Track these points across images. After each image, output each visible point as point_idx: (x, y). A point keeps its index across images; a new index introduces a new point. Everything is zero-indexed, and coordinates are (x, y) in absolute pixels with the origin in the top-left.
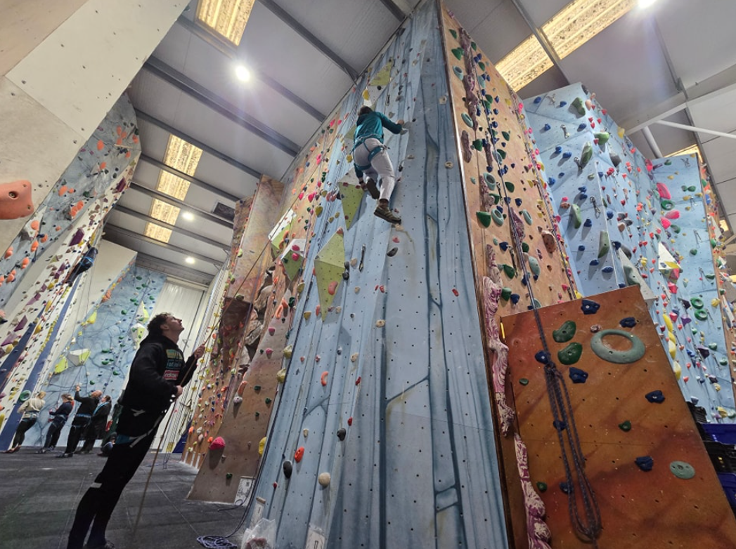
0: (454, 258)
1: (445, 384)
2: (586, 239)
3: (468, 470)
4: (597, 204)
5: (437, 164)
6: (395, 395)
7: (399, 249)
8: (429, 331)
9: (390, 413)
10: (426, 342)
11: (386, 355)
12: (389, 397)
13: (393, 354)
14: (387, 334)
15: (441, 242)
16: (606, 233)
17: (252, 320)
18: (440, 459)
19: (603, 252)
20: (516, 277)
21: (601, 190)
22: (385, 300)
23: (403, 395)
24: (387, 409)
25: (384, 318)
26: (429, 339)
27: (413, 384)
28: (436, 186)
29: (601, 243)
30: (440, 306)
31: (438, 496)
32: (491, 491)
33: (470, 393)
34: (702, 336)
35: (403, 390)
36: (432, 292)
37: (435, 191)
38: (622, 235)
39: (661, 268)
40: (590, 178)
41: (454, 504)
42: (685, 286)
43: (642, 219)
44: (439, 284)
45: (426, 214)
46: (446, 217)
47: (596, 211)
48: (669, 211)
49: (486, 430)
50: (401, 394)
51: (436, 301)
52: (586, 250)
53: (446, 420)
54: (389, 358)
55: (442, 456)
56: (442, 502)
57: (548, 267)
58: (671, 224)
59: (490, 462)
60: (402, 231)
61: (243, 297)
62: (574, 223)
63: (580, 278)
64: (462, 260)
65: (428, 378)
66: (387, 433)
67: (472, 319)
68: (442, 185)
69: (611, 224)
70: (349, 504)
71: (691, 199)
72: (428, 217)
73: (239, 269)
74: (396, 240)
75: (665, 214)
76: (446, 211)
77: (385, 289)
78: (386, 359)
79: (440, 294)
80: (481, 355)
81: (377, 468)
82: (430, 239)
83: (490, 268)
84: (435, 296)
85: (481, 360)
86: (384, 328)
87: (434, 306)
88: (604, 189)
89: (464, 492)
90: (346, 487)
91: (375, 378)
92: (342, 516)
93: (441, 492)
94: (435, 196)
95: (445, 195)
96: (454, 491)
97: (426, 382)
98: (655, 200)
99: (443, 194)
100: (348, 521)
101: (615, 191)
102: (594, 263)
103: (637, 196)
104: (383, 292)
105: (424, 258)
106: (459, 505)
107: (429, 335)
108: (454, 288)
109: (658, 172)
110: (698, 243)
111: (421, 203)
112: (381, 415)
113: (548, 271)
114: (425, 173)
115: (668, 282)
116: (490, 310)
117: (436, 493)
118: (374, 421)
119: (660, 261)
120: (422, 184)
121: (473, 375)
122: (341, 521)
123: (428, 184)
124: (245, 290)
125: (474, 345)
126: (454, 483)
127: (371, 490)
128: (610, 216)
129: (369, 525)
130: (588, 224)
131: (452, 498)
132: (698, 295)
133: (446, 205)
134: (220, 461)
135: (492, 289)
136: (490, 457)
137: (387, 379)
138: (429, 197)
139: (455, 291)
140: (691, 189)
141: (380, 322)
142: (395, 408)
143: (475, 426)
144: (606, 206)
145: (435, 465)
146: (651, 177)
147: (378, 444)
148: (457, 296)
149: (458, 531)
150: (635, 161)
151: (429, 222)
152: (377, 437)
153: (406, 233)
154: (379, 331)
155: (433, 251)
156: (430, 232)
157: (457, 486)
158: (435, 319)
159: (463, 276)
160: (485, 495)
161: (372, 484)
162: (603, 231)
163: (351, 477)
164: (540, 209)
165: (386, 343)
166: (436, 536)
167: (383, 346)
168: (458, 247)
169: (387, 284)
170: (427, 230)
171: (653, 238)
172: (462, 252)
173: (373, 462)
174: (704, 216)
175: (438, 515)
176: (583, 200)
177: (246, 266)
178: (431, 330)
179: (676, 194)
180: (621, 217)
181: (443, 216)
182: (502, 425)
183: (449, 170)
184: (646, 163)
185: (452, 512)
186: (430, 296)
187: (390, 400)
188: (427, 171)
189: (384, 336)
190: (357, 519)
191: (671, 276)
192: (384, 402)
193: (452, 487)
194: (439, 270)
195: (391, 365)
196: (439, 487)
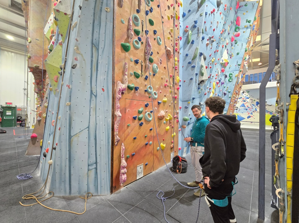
0: (104, 71)
1: (95, 129)
2: (190, 50)
3: (100, 158)
4: (199, 32)
5: (101, 8)
6: (75, 134)
7: (78, 65)
8: (90, 108)
9: (72, 141)
10: (88, 113)
11: (71, 118)
12: (72, 135)
13: (74, 118)
14: (72, 109)
15: (99, 62)
16: (198, 48)
17: (47, 78)
18: (91, 155)
19: (194, 58)
20: (141, 77)
21: (203, 23)
22: (71, 92)
23: (78, 134)
24: (71, 139)
25: (70, 101)
26: (90, 111)
27: (82, 130)
28: (99, 24)
29: (195, 53)
30: (96, 96)
31: (89, 166)
32: (107, 163)
33: (104, 133)
34: (228, 88)
35: (78, 132)
36: (93, 89)
37: (99, 28)
38: (207, 48)
39: (221, 62)
40: (201, 15)
41: (95, 168)
42: (229, 68)
43: (222, 38)
44: (96, 85)
45: (92, 44)
46: (103, 46)
47: (198, 36)
48: (237, 33)
49: (108, 145)
50: (77, 134)
51: (94, 94)
52: (188, 56)
53: (94, 142)
54: (72, 120)
55: (92, 154)
56: (90, 168)
57: (164, 67)
58: (235, 39)
59: (108, 155)
60: (79, 54)
61: (39, 67)
62: (187, 42)
63: (183, 69)
64: (108, 73)
65: (88, 127)
66: (71, 148)
67: (109, 102)
68: (103, 24)
69: (202, 43)
70: (57, 170)
71: (247, 27)
72: (94, 46)
73: (32, 50)
74: (76, 59)
75: (235, 34)
76: (103, 42)
77: (70, 86)
78: (71, 120)
79: (96, 90)
80: (110, 118)
81: (68, 159)
82: (93, 59)
83: (124, 76)
84: (94, 91)
85: (110, 120)
86: (70, 106)
87: (93, 96)
88: (205, 22)
89: (98, 165)
90: (56, 166)
91: (66, 128)
92: (55, 174)
93: (90, 165)
94: (98, 31)
95: (104, 32)
96: (95, 164)
97: (87, 129)
98: (233, 26)
99: (102, 31)
100: (57, 176)
101: (211, 23)
102: (189, 63)
103: (224, 25)
104: (69, 88)
105: (90, 71)
106: (96, 168)
107: (90, 110)
108: (103, 88)
109: (240, 10)
110: (241, 50)
111: (91, 35)
112: (69, 142)
113: (164, 70)
114: (94, 14)
115: (222, 68)
116: (117, 98)
117: (89, 165)
118: (66, 144)
119: (222, 59)
120: (92, 22)
121: (106, 125)
122: (55, 176)
123: (95, 21)
124: (39, 63)
125: (108, 114)
126: (95, 162)
127: (66, 166)
128: (203, 38)
129: (65, 176)
130: (193, 42)
131: (94, 166)
132: (232, 72)
133: (104, 39)
134: (37, 142)
135: (119, 88)
136: (108, 153)
137: (71, 128)
138: (95, 32)
139: (103, 90)
140: (249, 22)
141: (68, 104)
142: (74, 139)
143: (105, 144)
144: (203, 33)
145: (89, 157)
146: (236, 13)
147: (68, 152)
148: (104, 91)
149: (95, 175)
150: (231, 3)
151: (94, 49)
152: (68, 149)
153: (82, 55)
154: (68, 108)
155: (94, 67)
156: (94, 55)
157: (96, 163)
158: (93, 102)
159: (107, 82)
160: (105, 165)
161: (66, 164)
162: (197, 47)
163: (58, 163)
164: (170, 34)
165: (71, 113)
166: (88, 177)
167: (70, 114)
168: (107, 65)
169: (72, 84)
170: (92, 54)
171: (223, 47)
172: (108, 68)
173: (66, 157)
174: (248, 37)
175: (89, 172)
176: (194, 28)
177: (36, 48)
178: (91, 107)
179: (243, 23)
180: (210, 38)
181: (101, 46)
182: (115, 143)
183: (107, 13)
184: (236, 4)
185: (94, 171)
186: (91, 91)
187: (73, 136)
188: (95, 12)
189: (70, 109)
190: (61, 175)
191: (224, 65)
192: (70, 137)
193: (94, 163)
194: (97, 78)
195: (73, 122)
196: (90, 163)
